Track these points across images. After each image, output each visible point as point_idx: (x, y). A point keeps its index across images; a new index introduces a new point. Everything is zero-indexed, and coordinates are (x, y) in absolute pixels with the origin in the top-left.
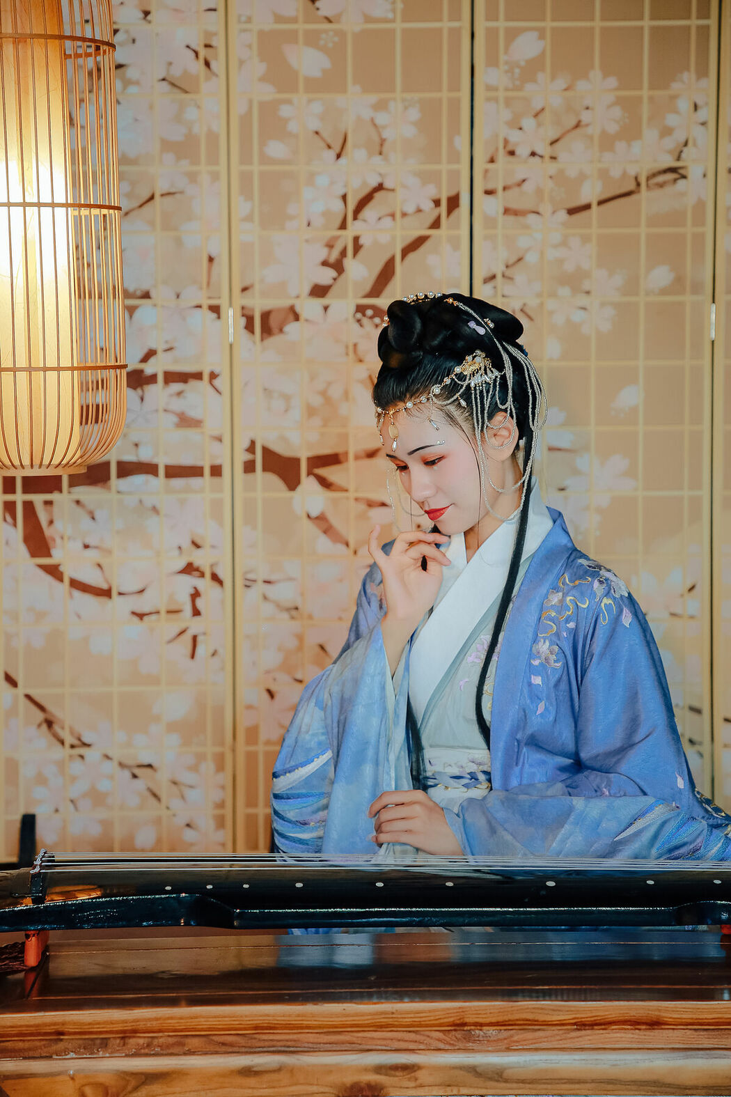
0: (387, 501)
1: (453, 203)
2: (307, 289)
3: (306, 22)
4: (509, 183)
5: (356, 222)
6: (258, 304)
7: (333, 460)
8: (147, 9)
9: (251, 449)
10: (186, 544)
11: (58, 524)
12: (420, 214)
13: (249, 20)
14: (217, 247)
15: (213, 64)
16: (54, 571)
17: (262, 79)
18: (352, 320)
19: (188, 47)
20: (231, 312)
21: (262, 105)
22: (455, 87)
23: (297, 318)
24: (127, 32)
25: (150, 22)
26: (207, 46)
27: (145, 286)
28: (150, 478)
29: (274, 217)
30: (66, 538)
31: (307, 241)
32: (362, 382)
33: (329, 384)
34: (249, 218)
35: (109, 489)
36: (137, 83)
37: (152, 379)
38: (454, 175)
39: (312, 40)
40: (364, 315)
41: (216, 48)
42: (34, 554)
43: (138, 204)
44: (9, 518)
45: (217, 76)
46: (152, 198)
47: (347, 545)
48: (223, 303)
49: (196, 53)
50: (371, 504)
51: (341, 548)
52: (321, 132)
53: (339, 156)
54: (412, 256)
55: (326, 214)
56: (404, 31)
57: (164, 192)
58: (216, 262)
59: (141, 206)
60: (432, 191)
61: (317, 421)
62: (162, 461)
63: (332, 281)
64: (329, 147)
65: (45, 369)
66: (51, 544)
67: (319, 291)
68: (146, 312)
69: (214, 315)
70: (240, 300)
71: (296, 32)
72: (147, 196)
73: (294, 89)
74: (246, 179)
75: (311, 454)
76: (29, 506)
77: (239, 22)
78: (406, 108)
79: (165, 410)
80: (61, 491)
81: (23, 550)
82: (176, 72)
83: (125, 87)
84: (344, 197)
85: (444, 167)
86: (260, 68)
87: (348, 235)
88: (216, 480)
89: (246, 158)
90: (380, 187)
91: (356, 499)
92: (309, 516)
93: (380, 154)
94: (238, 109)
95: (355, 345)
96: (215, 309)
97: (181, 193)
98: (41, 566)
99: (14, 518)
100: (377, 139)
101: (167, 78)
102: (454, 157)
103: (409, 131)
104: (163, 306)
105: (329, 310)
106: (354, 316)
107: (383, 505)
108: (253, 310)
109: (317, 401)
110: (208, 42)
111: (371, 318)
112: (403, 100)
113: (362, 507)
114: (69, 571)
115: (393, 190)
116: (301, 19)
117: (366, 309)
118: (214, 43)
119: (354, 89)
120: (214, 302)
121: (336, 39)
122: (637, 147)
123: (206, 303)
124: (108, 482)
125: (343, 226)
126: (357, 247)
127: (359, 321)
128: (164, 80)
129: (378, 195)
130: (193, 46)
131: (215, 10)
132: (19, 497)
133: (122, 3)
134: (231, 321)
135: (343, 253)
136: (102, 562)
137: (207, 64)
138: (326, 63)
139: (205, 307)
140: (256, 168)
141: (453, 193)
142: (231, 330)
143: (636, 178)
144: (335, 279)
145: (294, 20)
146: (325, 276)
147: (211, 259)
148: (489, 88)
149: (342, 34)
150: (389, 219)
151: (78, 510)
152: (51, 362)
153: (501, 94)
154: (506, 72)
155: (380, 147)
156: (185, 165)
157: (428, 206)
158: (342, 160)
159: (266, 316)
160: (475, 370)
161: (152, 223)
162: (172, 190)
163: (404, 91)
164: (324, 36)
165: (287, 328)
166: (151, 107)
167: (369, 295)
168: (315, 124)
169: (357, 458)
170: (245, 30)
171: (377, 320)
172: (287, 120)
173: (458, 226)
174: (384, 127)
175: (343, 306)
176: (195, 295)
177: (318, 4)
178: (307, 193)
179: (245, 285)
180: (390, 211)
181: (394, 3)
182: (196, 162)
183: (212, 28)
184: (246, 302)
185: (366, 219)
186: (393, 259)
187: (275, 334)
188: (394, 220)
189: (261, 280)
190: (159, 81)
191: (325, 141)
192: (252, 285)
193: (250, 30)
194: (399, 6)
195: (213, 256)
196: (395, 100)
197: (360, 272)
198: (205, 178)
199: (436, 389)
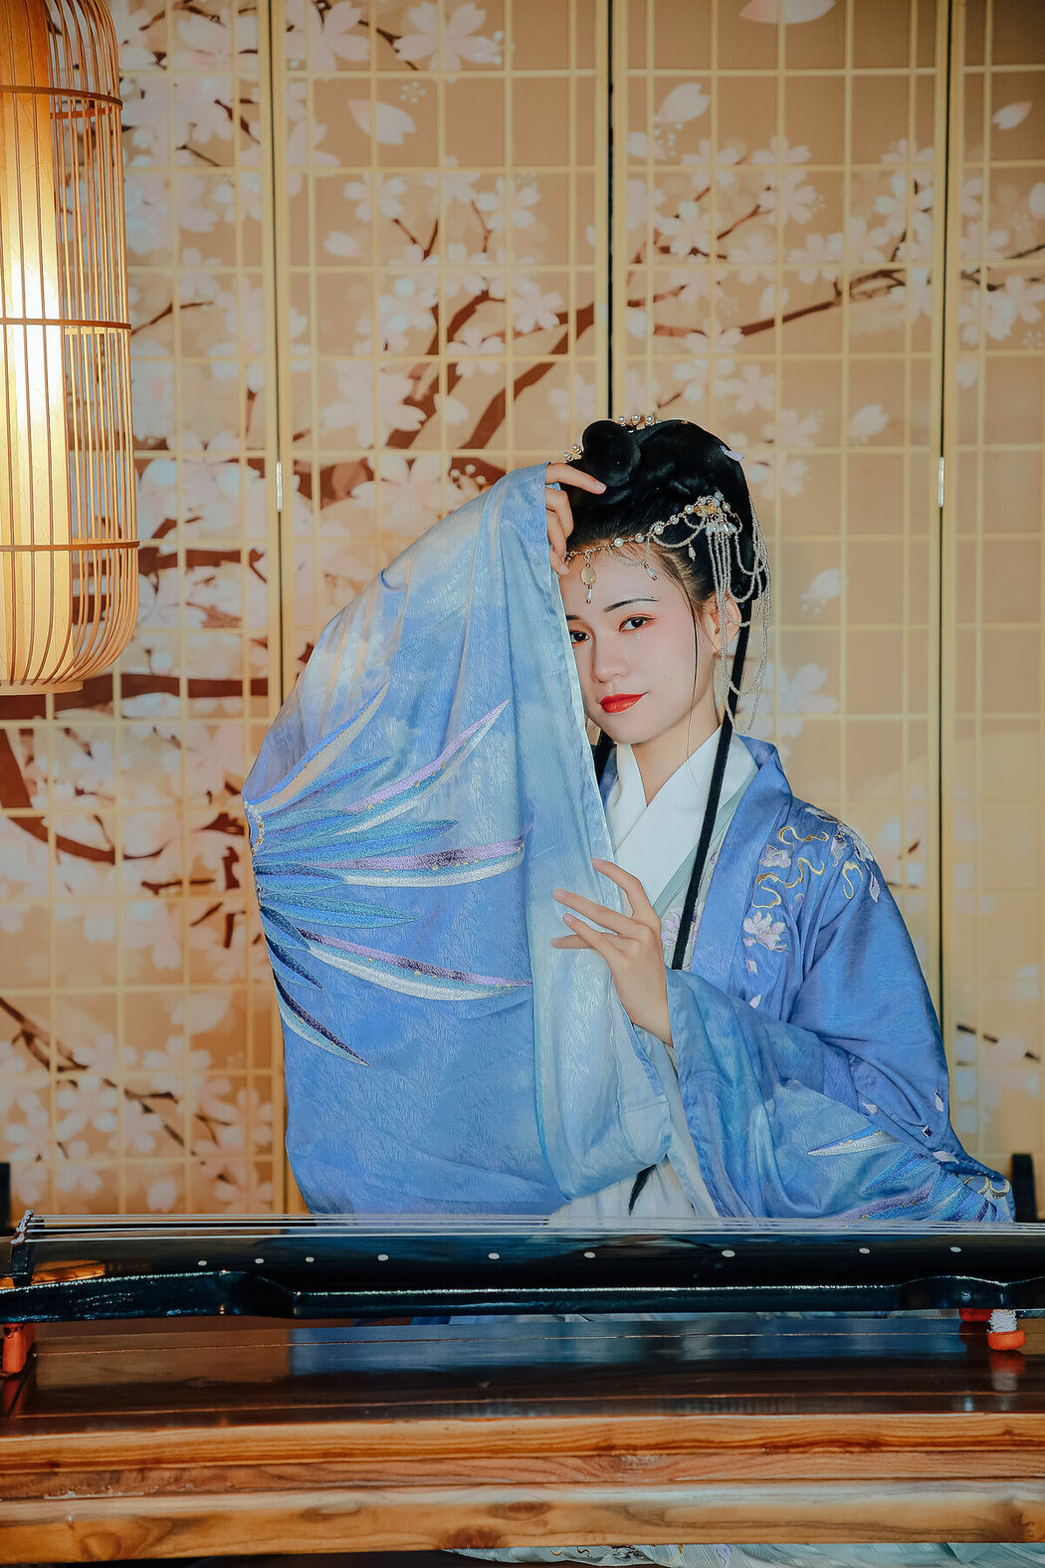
1: (585, 318)
2: (384, 437)
3: (380, 69)
4: (660, 291)
5: (451, 344)
6: (317, 458)
8: (162, 50)
10: (218, 789)
11: (39, 761)
12: (540, 333)
13: (302, 66)
14: (259, 377)
15: (253, 127)
16: (35, 827)
17: (320, 147)
18: (445, 476)
19: (218, 102)
20: (279, 468)
21: (319, 181)
22: (587, 157)
23: (370, 476)
24: (133, 81)
25: (165, 68)
26: (244, 101)
27: (159, 432)
28: (168, 697)
29: (338, 337)
30: (51, 781)
31: (383, 370)
34: (303, 339)
35: (111, 712)
36: (148, 152)
37: (171, 561)
38: (587, 281)
39: (390, 94)
40: (463, 472)
41: (257, 104)
42: (5, 805)
43: (151, 318)
45: (258, 142)
46: (169, 310)
48: (269, 455)
49: (230, 111)
52: (401, 219)
53: (427, 254)
54: (528, 391)
55: (411, 333)
56: (517, 82)
57: (187, 303)
58: (258, 398)
59: (154, 322)
60: (555, 302)
62: (184, 674)
63: (420, 425)
64: (414, 241)
65: (33, 548)
66: (30, 789)
67: (401, 439)
68: (161, 468)
69: (256, 473)
70: (291, 451)
71: (368, 81)
72: (164, 307)
73: (364, 160)
74: (299, 284)
77: (289, 69)
78: (519, 188)
79: (188, 604)
80: (44, 716)
82: (202, 137)
83: (131, 159)
84: (435, 310)
85: (573, 269)
86: (318, 132)
87: (440, 363)
88: (259, 700)
89: (299, 256)
90: (484, 297)
93: (484, 251)
94: (288, 187)
96: (257, 464)
97: (211, 303)
98: (16, 820)
100: (480, 231)
101: (190, 146)
102: (586, 255)
103: (525, 220)
104: (185, 460)
105: (415, 466)
106: (449, 474)
108: (309, 465)
110: (246, 97)
112: (516, 177)
114: (55, 827)
115: (503, 301)
116: (374, 64)
117: (467, 464)
118: (254, 98)
119: (448, 162)
120: (255, 454)
121: (422, 92)
122: (836, 241)
123: (244, 455)
124: (111, 703)
125: (434, 350)
126: (453, 378)
127: (456, 480)
128: (184, 147)
129: (481, 308)
130: (225, 102)
131: (255, 52)
133: (127, 41)
134: (279, 479)
135: (434, 387)
136: (102, 814)
137: (245, 126)
138: (411, 128)
139: (243, 462)
140: (313, 270)
141: (584, 305)
142: (280, 493)
143: (835, 285)
144: (422, 423)
145: (365, 66)
146: (411, 418)
147: (251, 396)
148: (634, 160)
149: (430, 86)
150: (499, 339)
151: (69, 742)
152: (42, 539)
153: (650, 170)
154: (657, 139)
155: (485, 242)
156: (215, 265)
157: (549, 322)
158: (432, 260)
159: (327, 474)
160: (711, 513)
161: (170, 346)
162: (197, 301)
163: (516, 164)
164: (405, 88)
165: (355, 492)
166: (167, 185)
167: (468, 446)
168: (394, 210)
170: (296, 80)
171: (481, 480)
172: (356, 204)
173: (592, 351)
174: (490, 214)
175: (433, 458)
176: (229, 444)
177: (397, 44)
178: (383, 304)
179: (298, 431)
180: (498, 329)
181: (502, 42)
182: (229, 261)
183: (251, 77)
184: (300, 455)
185: (465, 340)
186: (501, 397)
187: (340, 499)
188: (504, 341)
189: (322, 425)
190: (178, 149)
191: (408, 233)
192: (309, 431)
193: (303, 80)
194: (510, 47)
195: (254, 391)
196: (504, 176)
197: (457, 413)
198: (242, 284)
199: (657, 527)
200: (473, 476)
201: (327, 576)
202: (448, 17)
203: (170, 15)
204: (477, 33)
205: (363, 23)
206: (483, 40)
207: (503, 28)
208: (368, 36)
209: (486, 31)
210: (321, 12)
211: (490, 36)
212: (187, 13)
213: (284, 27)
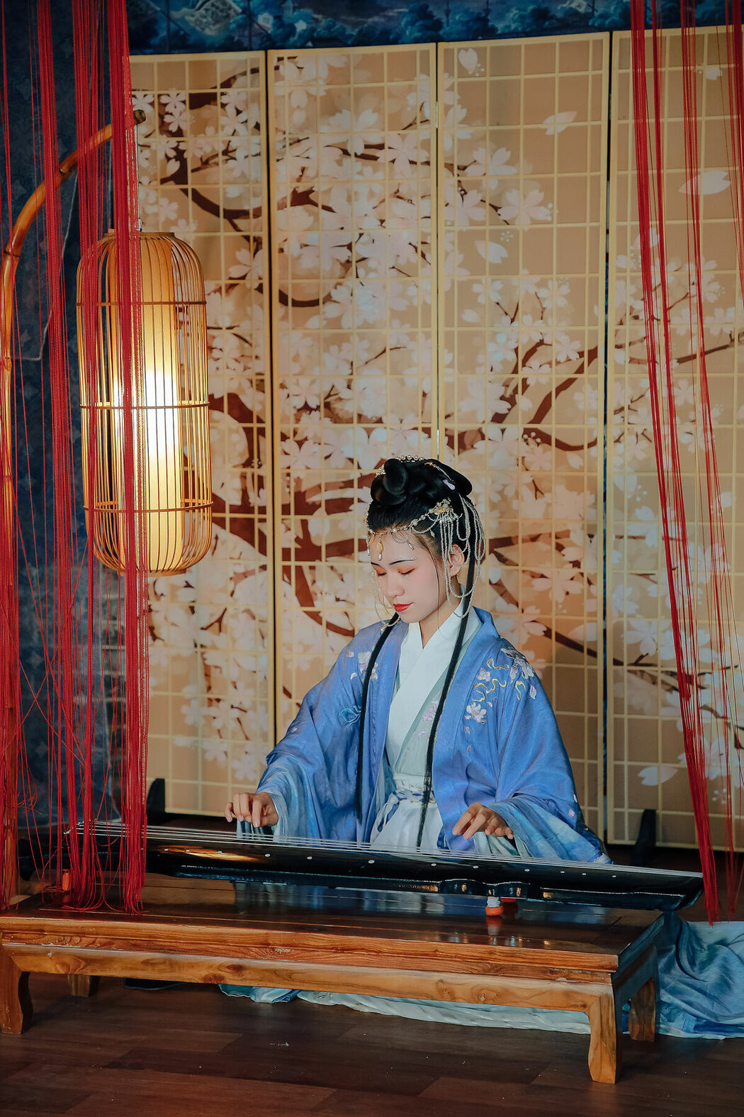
0: (545, 574)
1: (593, 354)
2: (490, 417)
3: (491, 225)
4: (633, 340)
5: (524, 368)
6: (457, 427)
7: (507, 542)
8: (383, 218)
11: (319, 583)
12: (570, 362)
13: (452, 224)
14: (428, 385)
15: (427, 256)
16: (316, 617)
17: (461, 266)
18: (520, 439)
19: (410, 244)
20: (438, 432)
21: (460, 283)
22: (594, 269)
23: (483, 438)
24: (369, 235)
25: (384, 227)
26: (423, 243)
27: (379, 415)
30: (324, 593)
31: (490, 382)
32: (527, 485)
33: (505, 486)
34: (451, 365)
35: (353, 559)
36: (375, 270)
38: (594, 334)
39: (496, 237)
40: (530, 436)
41: (430, 244)
42: (302, 605)
43: (374, 356)
44: (286, 578)
45: (430, 264)
46: (384, 351)
47: (517, 605)
48: (433, 426)
49: (416, 248)
50: (534, 576)
51: (513, 607)
52: (500, 303)
54: (563, 393)
55: (504, 362)
56: (559, 230)
57: (393, 347)
58: (428, 396)
59: (376, 357)
60: (577, 346)
61: (496, 513)
63: (507, 411)
64: (506, 314)
66: (313, 595)
67: (499, 418)
68: (379, 432)
69: (427, 435)
70: (444, 424)
71: (484, 231)
72: (383, 350)
73: (483, 273)
74: (449, 336)
75: (492, 537)
76: (299, 569)
77: (446, 225)
78: (559, 286)
80: (321, 560)
81: (295, 600)
82: (402, 262)
83: (367, 273)
84: (516, 350)
85: (587, 328)
86: (458, 258)
87: (518, 378)
89: (449, 323)
90: (541, 343)
91: (524, 571)
92: (490, 583)
93: (542, 319)
94: (445, 286)
95: (523, 458)
96: (427, 431)
97: (405, 347)
98: (307, 613)
99: (289, 578)
100: (540, 309)
101: (396, 267)
102: (594, 321)
103: (562, 302)
104: (391, 429)
105: (506, 432)
106: (522, 437)
107: (542, 576)
108: (453, 431)
109: (496, 498)
110: (424, 241)
111: (535, 438)
112: (558, 280)
113: (529, 577)
114: (326, 617)
115: (550, 345)
116: (487, 223)
117: (531, 432)
118: (428, 241)
119: (523, 272)
120: (426, 426)
121: (512, 236)
122: (731, 311)
123: (420, 426)
124: (353, 554)
125: (515, 371)
126: (525, 386)
127: (526, 440)
128: (393, 268)
129: (539, 349)
130: (414, 243)
131: (429, 217)
132: (293, 563)
133: (366, 215)
134: (438, 439)
135: (515, 391)
136: (347, 610)
137: (423, 256)
138: (505, 254)
139: (420, 429)
140: (456, 329)
141: (593, 347)
143: (730, 335)
144: (509, 410)
145: (483, 223)
146: (503, 407)
147: (424, 395)
148: (619, 270)
149: (516, 232)
150: (548, 365)
151: (332, 573)
153: (628, 274)
154: (632, 258)
155: (542, 314)
156: (407, 328)
157: (575, 356)
158: (515, 323)
159: (462, 436)
160: (442, 512)
161: (384, 370)
162: (399, 346)
163: (558, 273)
164: (503, 234)
165: (475, 446)
166: (385, 287)
167: (531, 422)
168: (497, 297)
169: (524, 541)
170: (449, 231)
171: (539, 440)
172: (478, 294)
173: (596, 373)
174: (545, 299)
175: (515, 429)
176: (413, 420)
177: (499, 211)
178: (491, 347)
179: (448, 413)
180: (549, 360)
181: (552, 209)
182: (415, 325)
183: (427, 231)
184: (449, 426)
185: (532, 366)
186: (550, 395)
187: (469, 449)
188: (551, 367)
190: (390, 268)
191: (503, 310)
192: (453, 414)
193: (453, 231)
194: (556, 212)
195: (426, 392)
196: (552, 279)
197: (527, 404)
198: (421, 337)
199: (415, 522)
200: (534, 438)
202: (525, 196)
203: (387, 200)
204: (540, 205)
205: (483, 201)
206: (542, 208)
207: (553, 202)
208: (485, 207)
209: (543, 203)
210: (462, 196)
211: (546, 206)
212: (396, 199)
213: (444, 204)
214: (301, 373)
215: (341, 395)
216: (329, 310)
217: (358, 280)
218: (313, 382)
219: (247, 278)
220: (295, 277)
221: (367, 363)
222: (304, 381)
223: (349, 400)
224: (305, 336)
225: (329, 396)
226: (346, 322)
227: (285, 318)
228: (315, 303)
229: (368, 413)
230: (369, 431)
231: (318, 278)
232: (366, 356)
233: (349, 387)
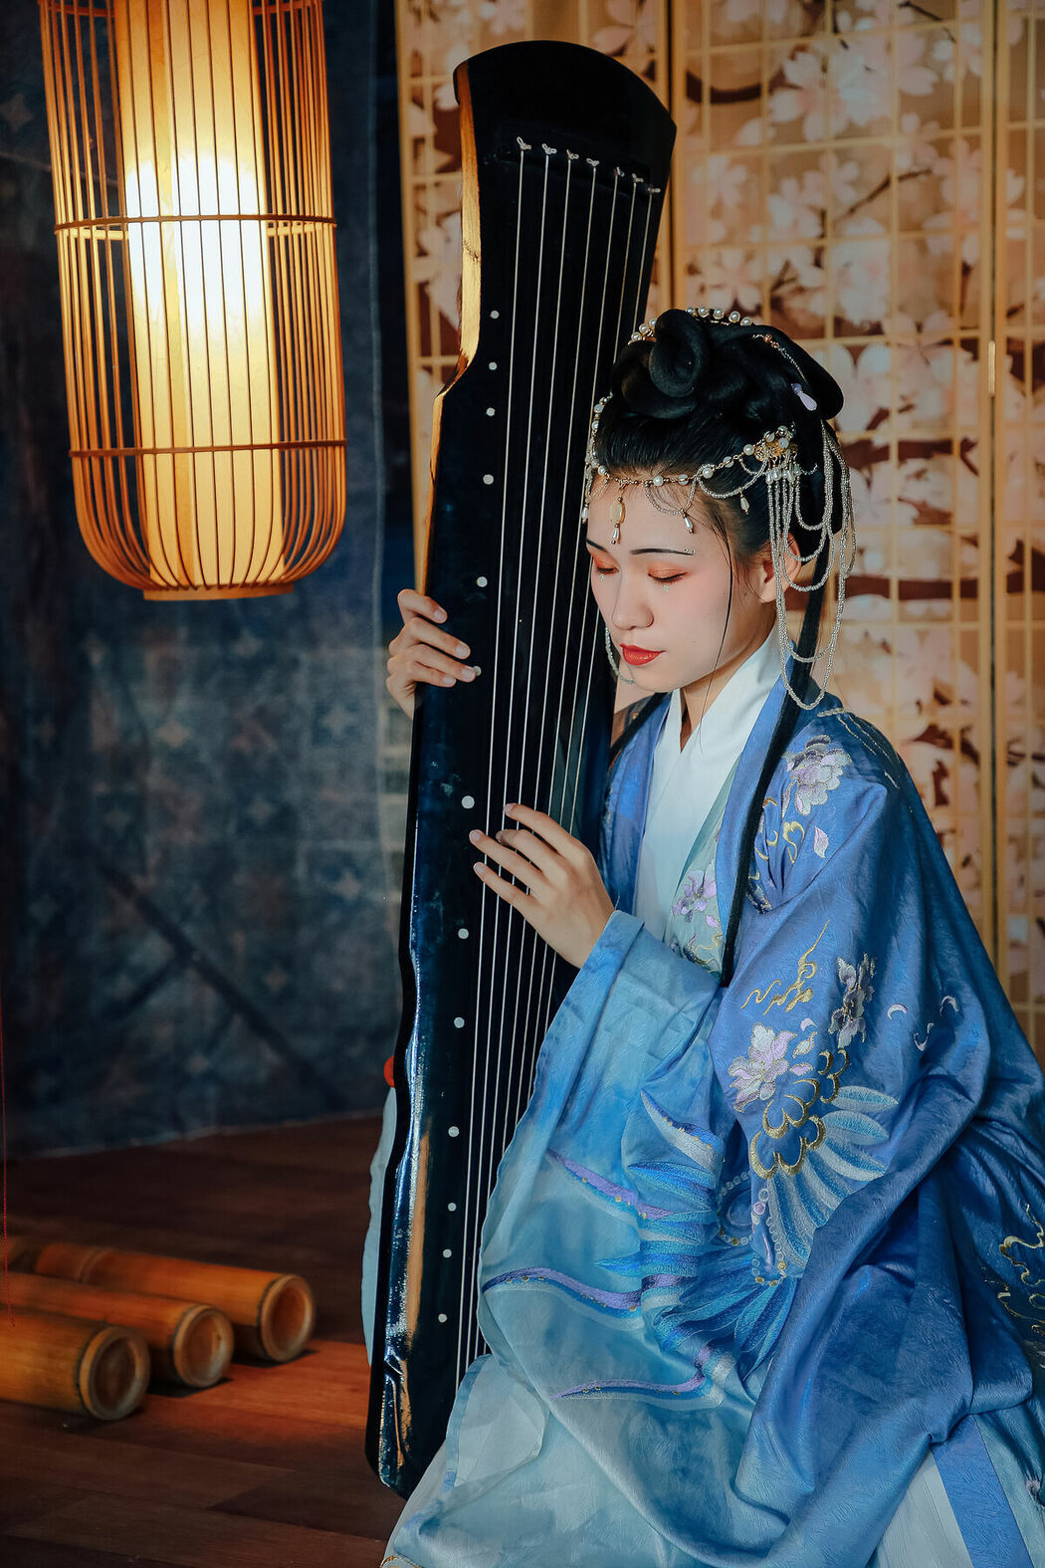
6: (1030, 334)
9: (1017, 556)
10: (927, 697)
14: (972, 250)
20: (992, 348)
21: (1040, 26)
27: (875, 316)
28: (879, 600)
34: (1020, 203)
36: (871, 14)
37: (882, 454)
43: (865, 194)
46: (886, 184)
48: (983, 334)
57: (904, 173)
58: (974, 273)
59: (872, 198)
62: (895, 575)
68: (876, 354)
69: (967, 355)
70: (1005, 329)
72: (877, 180)
74: (1018, 140)
79: (900, 500)
83: (854, 22)
88: (969, 603)
89: (1017, 111)
94: (1010, 34)
96: (971, 346)
97: (928, 172)
101: (911, 3)
104: (899, 345)
108: (1022, 343)
120: (969, 335)
123: (958, 335)
128: (906, 4)
134: (992, 362)
139: (957, 343)
140: (1031, 125)
142: (992, 377)
147: (966, 270)
156: (934, 130)
159: (1038, 351)
160: (774, 456)
161: (885, 222)
162: (916, 169)
166: (889, 47)
176: (942, 325)
179: (1015, 302)
182: (948, 124)
184: (1015, 331)
189: (1035, 298)
192: (1023, 306)
195: (969, 265)
198: (960, 148)
199: (707, 471)
201: (1038, 465)
214: (728, 241)
215: (805, 282)
216: (783, 106)
217: (835, 39)
218: (749, 257)
219: (629, 51)
220: (716, 40)
221: (852, 211)
222: (732, 257)
223: (816, 290)
224: (734, 163)
225: (779, 283)
226: (813, 128)
227: (696, 128)
228: (751, 94)
229: (855, 317)
230: (856, 353)
231: (759, 39)
232: (849, 196)
233: (818, 263)
